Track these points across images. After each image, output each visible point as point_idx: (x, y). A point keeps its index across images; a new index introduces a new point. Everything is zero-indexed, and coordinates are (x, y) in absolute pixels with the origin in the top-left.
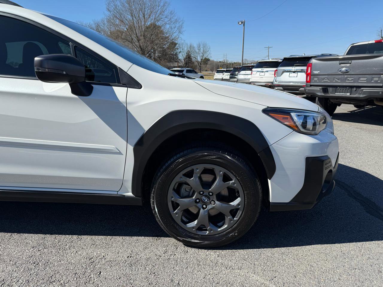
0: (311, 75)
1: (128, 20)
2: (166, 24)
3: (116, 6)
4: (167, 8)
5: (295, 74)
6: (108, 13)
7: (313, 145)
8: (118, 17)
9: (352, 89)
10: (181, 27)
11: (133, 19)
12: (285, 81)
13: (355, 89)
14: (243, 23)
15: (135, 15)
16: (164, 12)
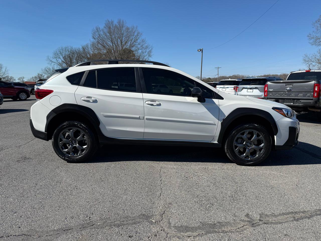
0: (267, 92)
1: (109, 46)
2: (139, 49)
3: (99, 35)
4: (140, 37)
5: (251, 90)
6: (92, 40)
7: (292, 122)
8: (101, 43)
9: (294, 100)
10: (150, 52)
11: (113, 45)
12: (244, 95)
13: (296, 101)
14: (202, 50)
15: (114, 42)
16: (137, 40)
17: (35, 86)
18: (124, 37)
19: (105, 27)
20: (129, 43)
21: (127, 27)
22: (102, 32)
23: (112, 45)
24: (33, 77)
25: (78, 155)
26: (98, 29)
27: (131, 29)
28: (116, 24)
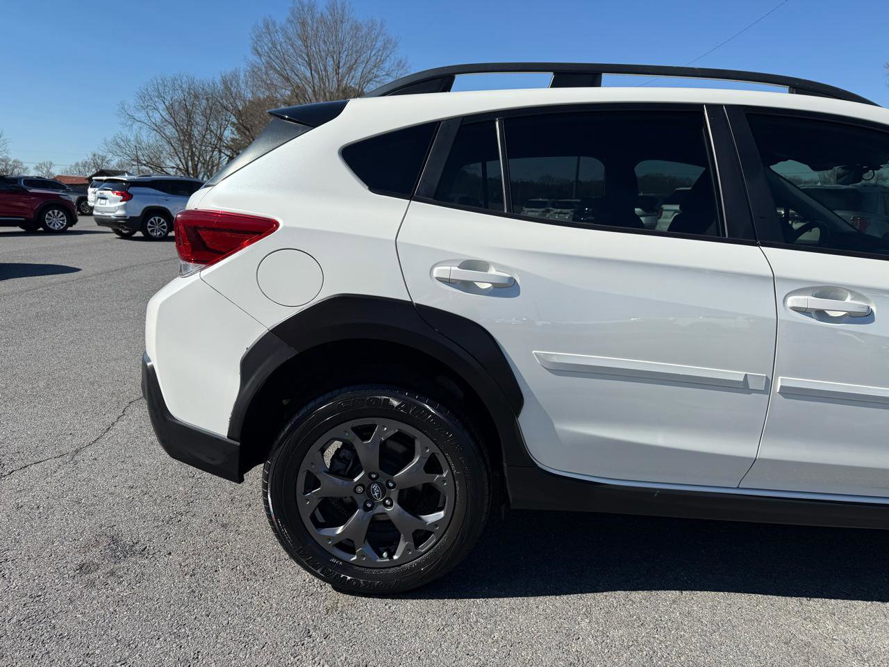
1: (301, 76)
3: (274, 43)
4: (391, 53)
6: (254, 58)
8: (279, 69)
11: (311, 74)
15: (316, 66)
16: (382, 61)
17: (90, 190)
18: (346, 53)
19: (290, 22)
20: (360, 70)
21: (356, 22)
22: (280, 36)
23: (309, 75)
24: (77, 165)
25: (395, 557)
26: (268, 27)
27: (365, 30)
28: (322, 14)
